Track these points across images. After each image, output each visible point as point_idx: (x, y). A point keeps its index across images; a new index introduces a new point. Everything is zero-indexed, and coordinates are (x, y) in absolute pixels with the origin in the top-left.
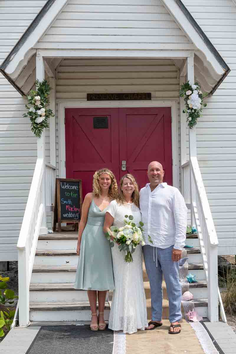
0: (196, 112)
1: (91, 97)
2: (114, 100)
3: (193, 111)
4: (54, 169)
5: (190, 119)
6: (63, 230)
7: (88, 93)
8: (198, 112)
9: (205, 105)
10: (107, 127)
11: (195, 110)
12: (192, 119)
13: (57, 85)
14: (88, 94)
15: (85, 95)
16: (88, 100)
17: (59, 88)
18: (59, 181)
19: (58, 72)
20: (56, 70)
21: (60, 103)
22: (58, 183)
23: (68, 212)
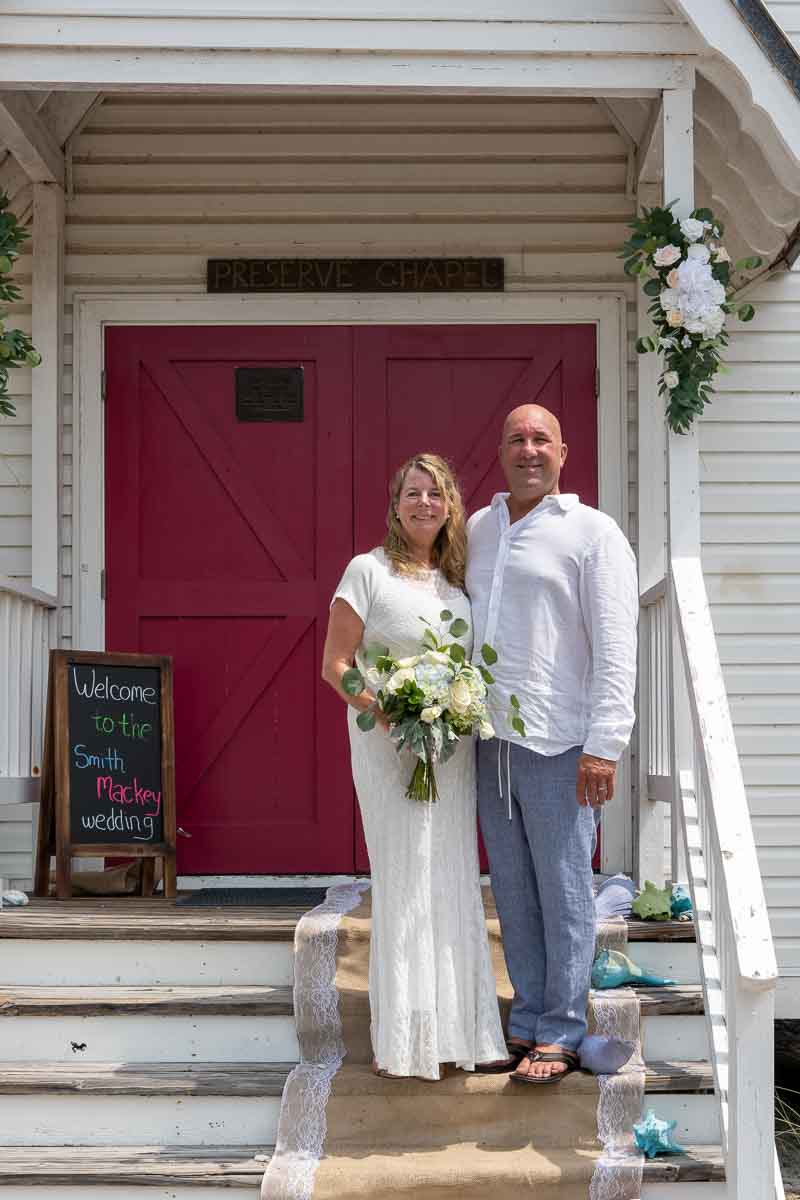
0: (702, 346)
1: (225, 276)
2: (332, 288)
3: (687, 342)
4: (51, 609)
5: (673, 379)
6: (83, 893)
7: (212, 257)
8: (710, 348)
9: (748, 315)
10: (296, 416)
11: (697, 339)
12: (681, 377)
13: (69, 220)
14: (211, 263)
15: (197, 265)
16: (211, 289)
17: (80, 234)
18: (67, 664)
19: (77, 161)
20: (64, 149)
21: (84, 301)
22: (62, 671)
23: (104, 807)
